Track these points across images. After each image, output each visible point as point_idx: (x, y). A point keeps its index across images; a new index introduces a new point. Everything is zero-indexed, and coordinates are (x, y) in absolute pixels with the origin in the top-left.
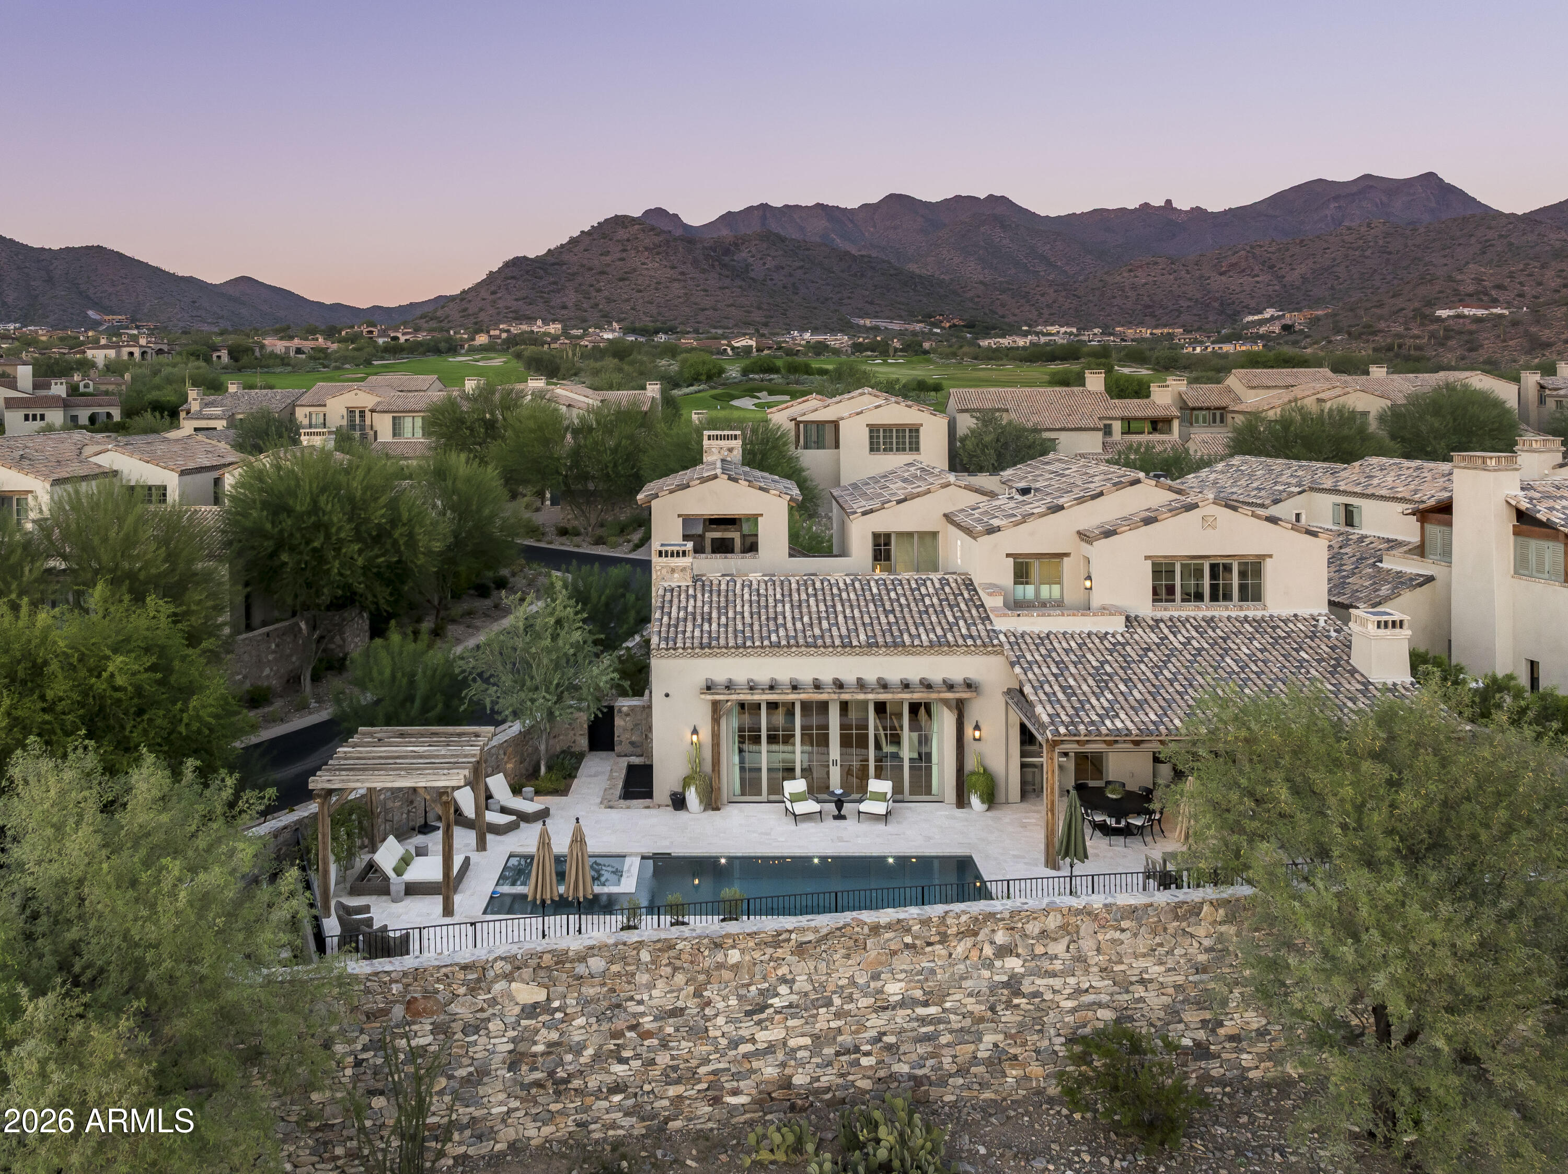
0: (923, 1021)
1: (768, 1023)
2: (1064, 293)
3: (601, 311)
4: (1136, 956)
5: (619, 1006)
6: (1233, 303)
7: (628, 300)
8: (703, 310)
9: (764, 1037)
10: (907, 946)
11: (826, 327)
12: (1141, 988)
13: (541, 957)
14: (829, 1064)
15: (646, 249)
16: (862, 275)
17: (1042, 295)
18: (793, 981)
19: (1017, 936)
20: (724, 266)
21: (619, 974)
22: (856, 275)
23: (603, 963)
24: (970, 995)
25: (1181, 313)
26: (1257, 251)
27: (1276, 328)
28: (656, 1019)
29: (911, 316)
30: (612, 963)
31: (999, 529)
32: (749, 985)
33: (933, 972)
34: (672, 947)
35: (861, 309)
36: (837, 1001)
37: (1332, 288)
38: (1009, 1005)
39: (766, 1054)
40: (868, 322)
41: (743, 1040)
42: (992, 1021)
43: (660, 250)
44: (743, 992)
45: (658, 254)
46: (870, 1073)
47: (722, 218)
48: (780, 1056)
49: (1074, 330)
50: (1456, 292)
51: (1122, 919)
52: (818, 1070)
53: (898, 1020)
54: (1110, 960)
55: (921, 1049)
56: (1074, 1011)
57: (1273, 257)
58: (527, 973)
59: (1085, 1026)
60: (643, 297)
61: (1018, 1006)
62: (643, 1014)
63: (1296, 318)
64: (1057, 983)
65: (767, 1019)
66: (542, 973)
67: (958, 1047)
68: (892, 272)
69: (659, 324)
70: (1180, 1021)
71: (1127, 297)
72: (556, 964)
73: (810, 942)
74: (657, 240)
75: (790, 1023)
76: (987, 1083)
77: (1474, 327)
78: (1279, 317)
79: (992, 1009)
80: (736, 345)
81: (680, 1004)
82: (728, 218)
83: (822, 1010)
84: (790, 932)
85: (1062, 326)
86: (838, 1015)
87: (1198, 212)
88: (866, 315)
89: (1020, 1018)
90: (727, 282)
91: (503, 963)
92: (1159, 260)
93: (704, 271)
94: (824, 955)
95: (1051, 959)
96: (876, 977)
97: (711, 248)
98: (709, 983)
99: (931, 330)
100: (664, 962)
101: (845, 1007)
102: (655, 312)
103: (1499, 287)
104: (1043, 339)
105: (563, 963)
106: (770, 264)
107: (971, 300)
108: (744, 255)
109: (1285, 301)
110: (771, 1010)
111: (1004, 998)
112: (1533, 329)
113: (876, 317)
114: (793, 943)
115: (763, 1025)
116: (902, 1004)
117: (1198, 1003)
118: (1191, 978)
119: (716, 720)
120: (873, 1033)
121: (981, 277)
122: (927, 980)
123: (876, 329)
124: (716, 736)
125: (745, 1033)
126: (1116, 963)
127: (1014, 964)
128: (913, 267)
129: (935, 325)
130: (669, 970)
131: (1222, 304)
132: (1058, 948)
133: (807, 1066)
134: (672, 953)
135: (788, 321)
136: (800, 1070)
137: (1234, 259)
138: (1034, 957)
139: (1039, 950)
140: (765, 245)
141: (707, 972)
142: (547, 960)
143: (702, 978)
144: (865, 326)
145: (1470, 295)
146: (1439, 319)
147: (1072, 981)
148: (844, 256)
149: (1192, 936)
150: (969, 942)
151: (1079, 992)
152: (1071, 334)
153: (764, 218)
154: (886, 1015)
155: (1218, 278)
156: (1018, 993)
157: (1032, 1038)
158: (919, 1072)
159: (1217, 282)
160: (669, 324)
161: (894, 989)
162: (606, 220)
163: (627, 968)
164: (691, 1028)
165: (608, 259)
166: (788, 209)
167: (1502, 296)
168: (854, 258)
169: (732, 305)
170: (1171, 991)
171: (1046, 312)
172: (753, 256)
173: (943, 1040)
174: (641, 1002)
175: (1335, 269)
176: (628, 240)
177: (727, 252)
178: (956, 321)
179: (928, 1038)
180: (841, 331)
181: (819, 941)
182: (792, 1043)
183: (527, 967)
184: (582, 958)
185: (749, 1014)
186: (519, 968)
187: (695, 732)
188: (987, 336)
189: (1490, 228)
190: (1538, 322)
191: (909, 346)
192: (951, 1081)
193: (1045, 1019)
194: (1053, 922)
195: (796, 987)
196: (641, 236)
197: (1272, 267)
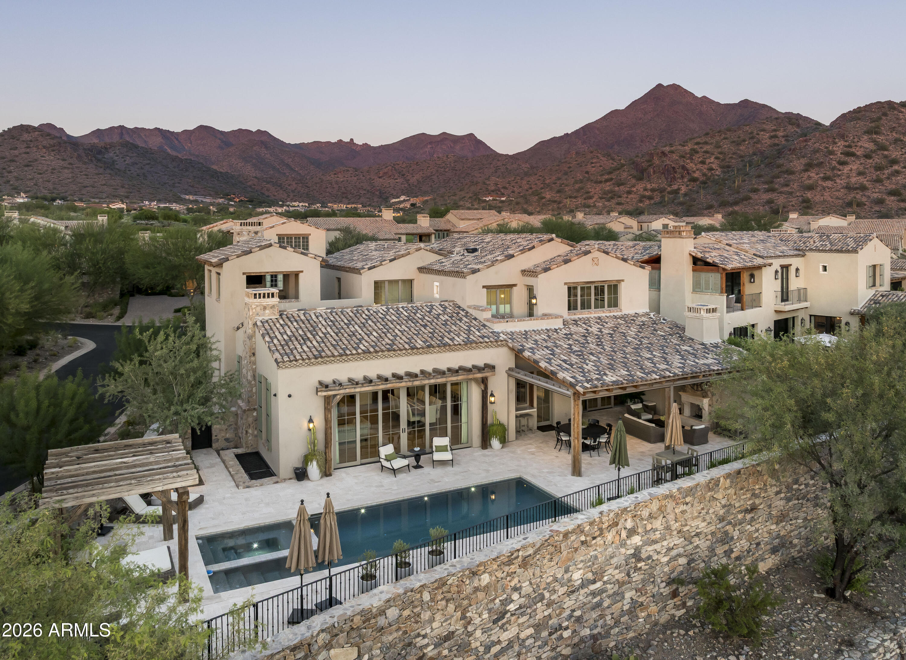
0: (594, 594)
1: (508, 625)
2: (301, 185)
3: (11, 185)
4: (693, 519)
5: (410, 644)
6: (386, 192)
7: (31, 179)
8: (85, 187)
9: (505, 636)
10: (583, 543)
11: (166, 200)
12: (697, 539)
13: (352, 620)
14: (546, 644)
15: (44, 147)
16: (187, 171)
17: (289, 185)
18: (521, 587)
19: (638, 521)
20: (99, 160)
21: (409, 617)
22: (182, 170)
23: (398, 611)
24: (616, 568)
25: (360, 197)
26: (396, 167)
27: (408, 205)
28: (436, 646)
29: (216, 195)
30: (403, 609)
31: (479, 270)
32: (495, 599)
33: (596, 557)
34: (445, 584)
35: (186, 190)
36: (547, 595)
37: (431, 186)
38: (636, 569)
39: (508, 649)
40: (191, 197)
41: (494, 644)
42: (629, 583)
43: (55, 148)
44: (490, 606)
45: (53, 151)
46: (569, 642)
47: (94, 132)
48: (516, 648)
49: (307, 205)
50: (487, 190)
51: (686, 496)
52: (540, 650)
53: (581, 598)
54: (682, 525)
55: (594, 615)
56: (668, 563)
57: (404, 170)
58: (342, 637)
59: (674, 572)
60: (42, 178)
61: (641, 568)
62: (427, 645)
63: (416, 200)
64: (657, 547)
65: (507, 622)
66: (354, 634)
67: (613, 607)
68: (204, 169)
69: (54, 195)
70: (715, 555)
71: (333, 188)
72: (364, 623)
73: (530, 555)
74: (52, 142)
75: (521, 620)
76: (630, 627)
77: (500, 205)
78: (407, 200)
79: (628, 575)
80: (113, 207)
81: (452, 629)
82: (98, 133)
83: (539, 605)
84: (518, 550)
85: (300, 202)
86: (548, 605)
87: (366, 146)
88: (190, 193)
89: (642, 576)
90: (101, 170)
91: (324, 634)
92: (349, 169)
93: (85, 163)
94: (538, 563)
95: (654, 532)
96: (567, 571)
97: (89, 149)
98: (471, 605)
99: (228, 203)
100: (439, 598)
101: (552, 598)
102: (51, 187)
103: (505, 188)
104: (291, 209)
105: (368, 620)
106: (128, 160)
107: (250, 187)
108: (111, 155)
109: (410, 193)
110: (508, 615)
111: (633, 565)
112: (525, 206)
113: (196, 195)
114: (520, 559)
115: (505, 628)
116: (583, 586)
117: (722, 541)
118: (718, 526)
119: (327, 409)
120: (568, 612)
121: (254, 175)
122: (593, 564)
123: (196, 201)
124: (327, 421)
125: (494, 638)
126: (684, 526)
127: (637, 540)
128: (215, 167)
129: (231, 200)
130: (444, 603)
131: (380, 193)
132: (658, 524)
133: (533, 650)
134: (445, 589)
135: (141, 195)
136: (529, 654)
137: (386, 170)
138: (646, 532)
139: (649, 527)
140: (125, 149)
141: (467, 597)
142: (358, 620)
143: (465, 602)
144: (189, 200)
145: (493, 191)
146: (485, 201)
147: (665, 543)
148: (174, 159)
149: (717, 499)
150: (614, 531)
151: (670, 549)
152: (305, 206)
153: (121, 134)
154: (573, 597)
155: (378, 179)
156: (640, 560)
157: (650, 587)
158: (595, 632)
159: (378, 182)
160: (61, 195)
161: (577, 576)
162: (14, 127)
163: (415, 611)
164: (460, 646)
165: (16, 152)
166: (137, 131)
167: (506, 192)
168: (181, 160)
169: (104, 185)
170: (710, 537)
171: (292, 195)
172: (117, 156)
173: (605, 604)
174: (424, 636)
175: (433, 177)
176: (31, 141)
177: (100, 152)
178: (242, 198)
179: (599, 605)
180: (176, 202)
181: (535, 553)
182: (523, 636)
183: (342, 632)
184: (382, 612)
185: (495, 622)
186: (336, 635)
187: (311, 421)
188: (260, 206)
189: (498, 160)
190: (527, 203)
191: (221, 210)
192: (612, 632)
193: (655, 573)
194: (654, 507)
195: (523, 593)
196: (40, 139)
197: (403, 175)
